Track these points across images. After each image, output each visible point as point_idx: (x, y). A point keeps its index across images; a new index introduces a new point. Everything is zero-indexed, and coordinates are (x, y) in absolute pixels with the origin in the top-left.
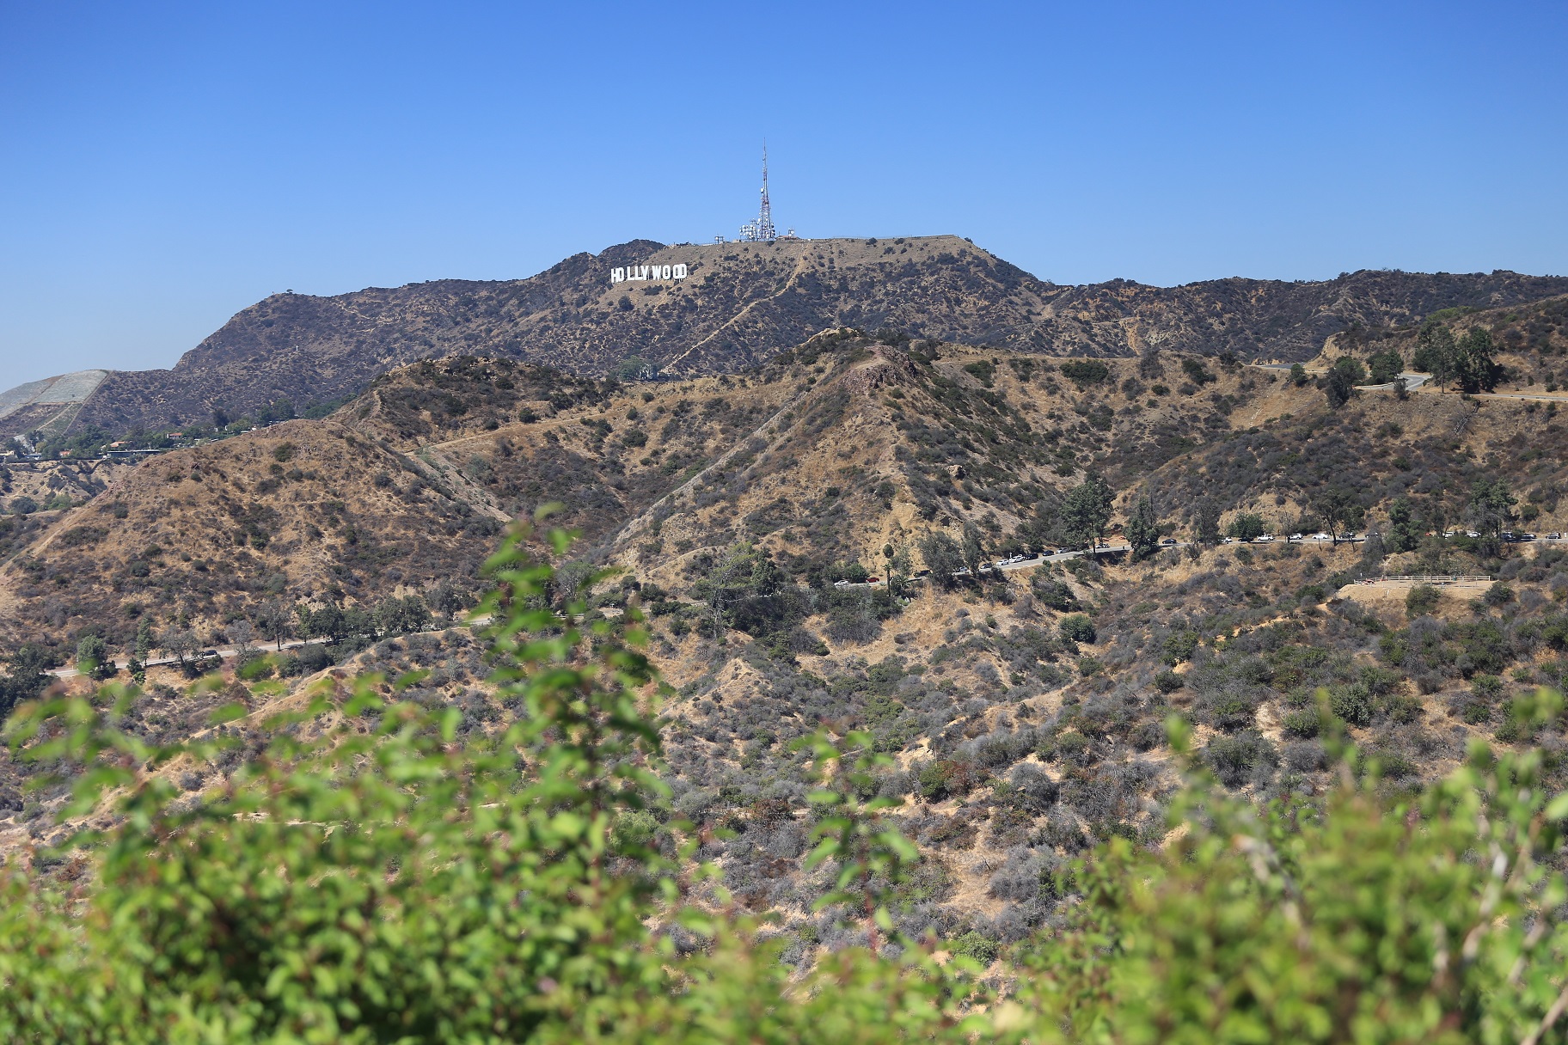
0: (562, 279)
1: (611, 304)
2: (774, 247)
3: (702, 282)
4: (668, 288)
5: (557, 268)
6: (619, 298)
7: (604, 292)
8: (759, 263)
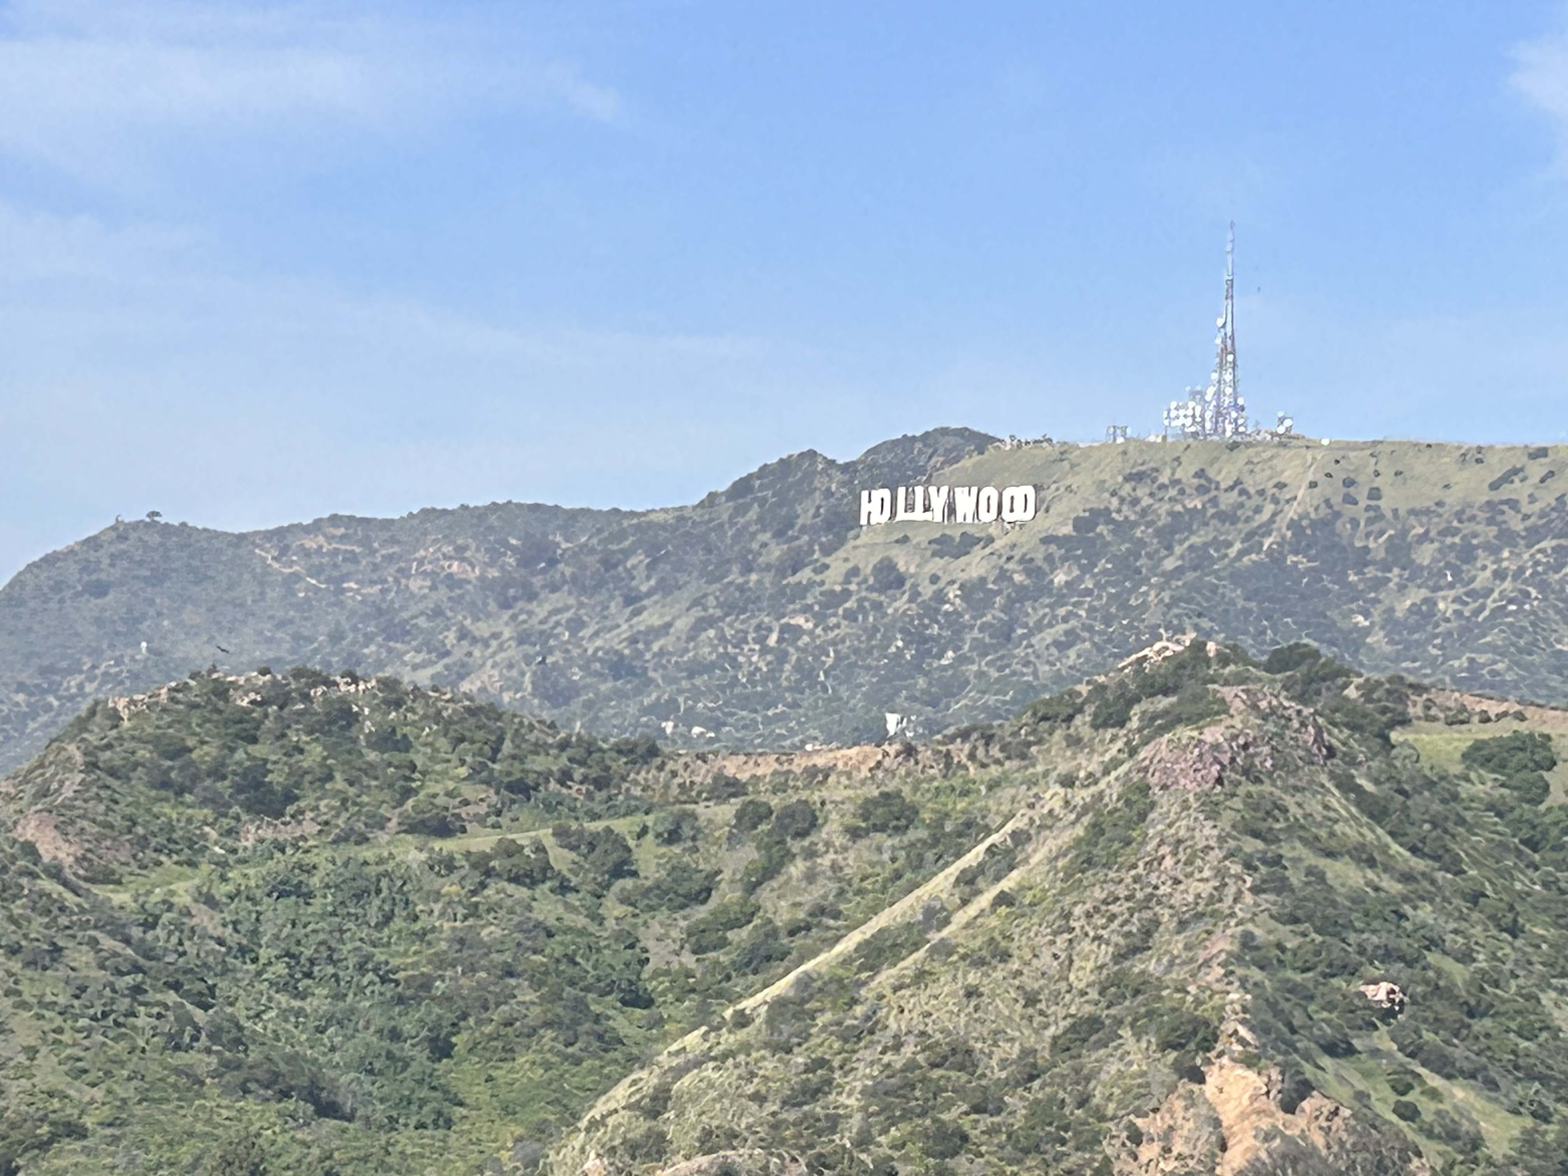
0: (753, 513)
1: (855, 571)
2: (1241, 456)
3: (1067, 530)
4: (991, 540)
5: (742, 487)
6: (874, 560)
7: (841, 541)
8: (1202, 490)
